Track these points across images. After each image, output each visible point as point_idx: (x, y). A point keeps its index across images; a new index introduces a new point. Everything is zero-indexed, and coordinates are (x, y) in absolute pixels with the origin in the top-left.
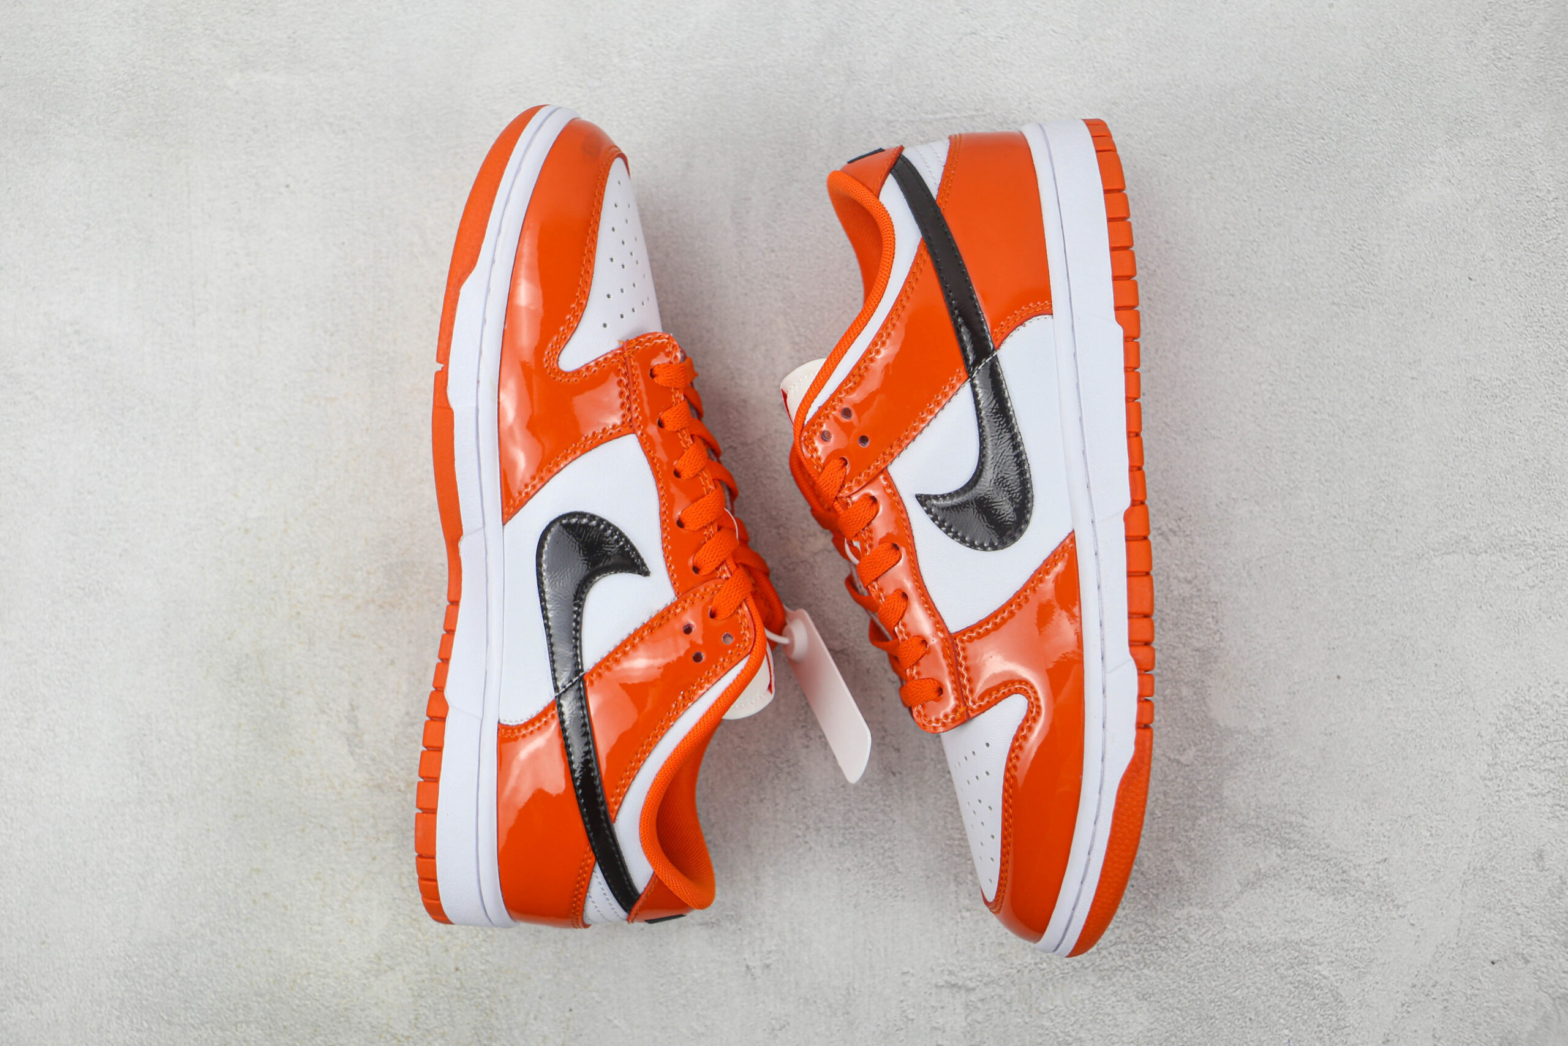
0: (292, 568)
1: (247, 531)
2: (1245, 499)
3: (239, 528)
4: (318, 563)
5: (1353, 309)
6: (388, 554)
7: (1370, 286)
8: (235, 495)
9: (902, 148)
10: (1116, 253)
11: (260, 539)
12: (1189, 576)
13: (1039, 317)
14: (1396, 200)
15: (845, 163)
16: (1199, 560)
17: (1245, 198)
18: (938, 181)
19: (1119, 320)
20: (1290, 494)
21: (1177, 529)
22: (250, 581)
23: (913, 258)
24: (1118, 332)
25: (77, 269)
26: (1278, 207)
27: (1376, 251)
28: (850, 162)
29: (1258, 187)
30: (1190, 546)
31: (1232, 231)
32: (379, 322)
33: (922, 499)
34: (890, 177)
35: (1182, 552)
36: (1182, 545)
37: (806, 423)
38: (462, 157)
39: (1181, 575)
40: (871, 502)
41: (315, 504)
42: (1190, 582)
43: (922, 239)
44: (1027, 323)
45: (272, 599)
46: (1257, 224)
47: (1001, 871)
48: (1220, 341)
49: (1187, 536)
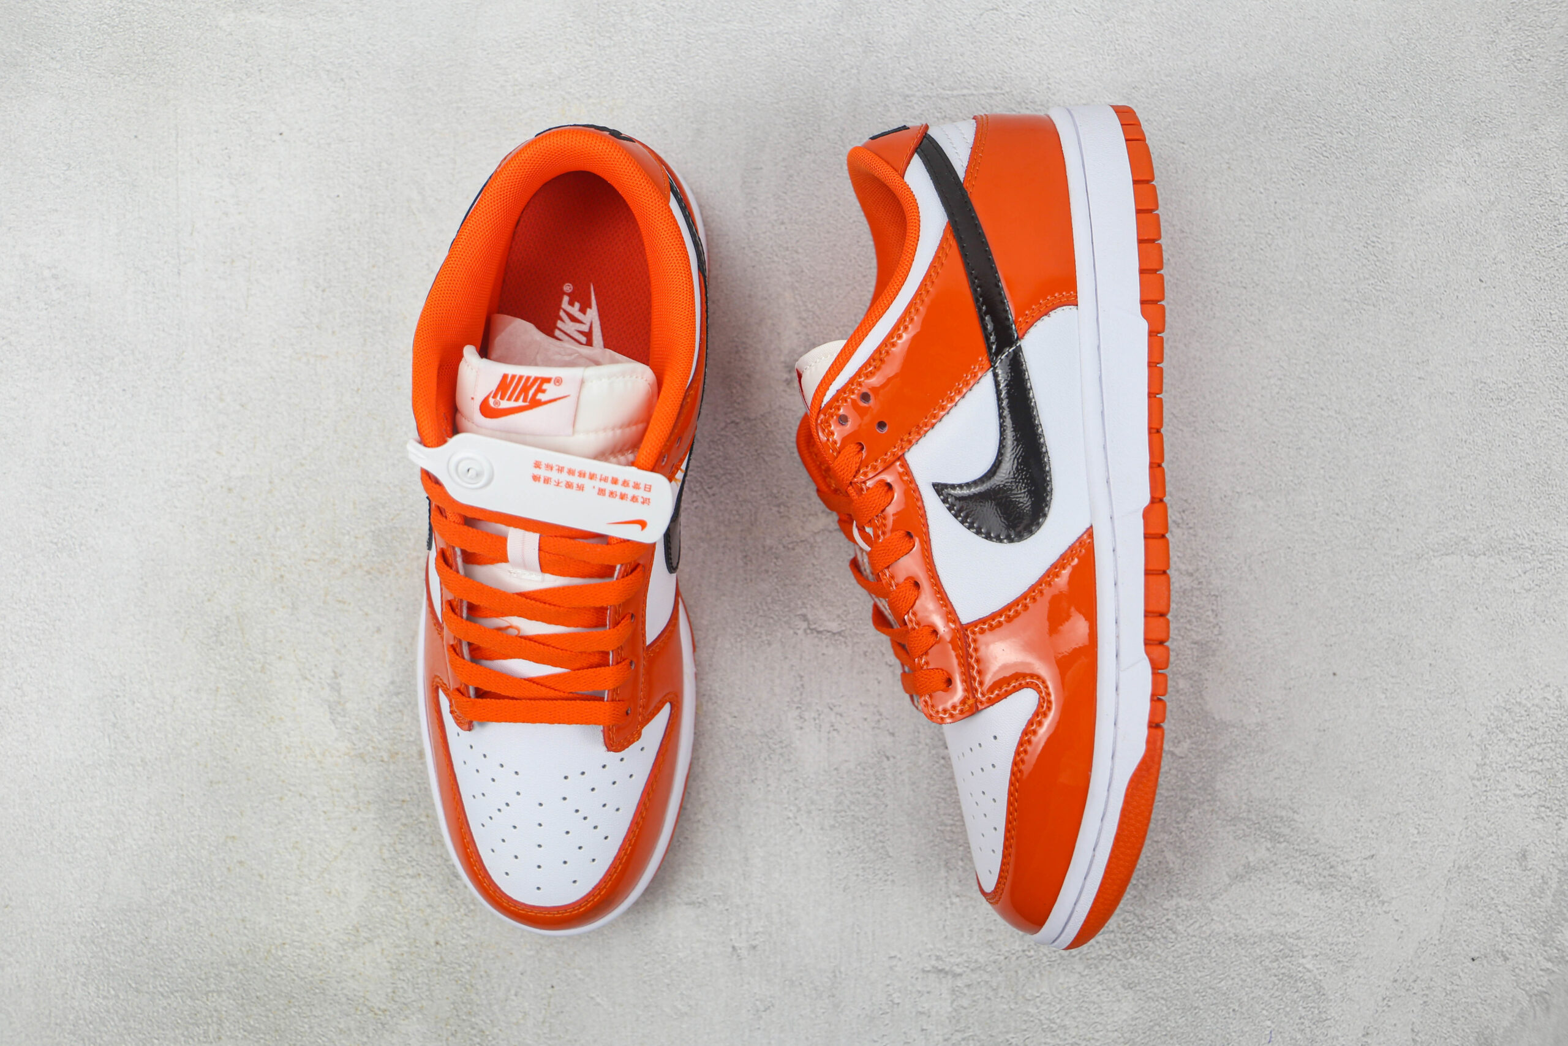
0: (277, 529)
1: (230, 490)
2: (1249, 493)
3: (222, 487)
4: (304, 526)
5: (1365, 306)
6: (376, 519)
7: (1382, 284)
8: (218, 453)
9: (927, 127)
10: (1144, 245)
11: (243, 499)
12: (1191, 569)
13: (1064, 308)
14: (1411, 198)
15: (866, 139)
16: (1201, 553)
17: (1262, 191)
18: (965, 164)
19: (1144, 314)
20: (1294, 490)
21: (1180, 521)
22: (233, 542)
23: (938, 242)
24: (1143, 326)
25: (56, 210)
26: (1294, 201)
27: (1389, 249)
28: (873, 138)
29: (1275, 180)
30: (1193, 538)
31: (1247, 223)
32: (373, 280)
33: (939, 488)
34: (916, 156)
35: (1184, 544)
36: (1185, 537)
37: (823, 405)
38: (464, 112)
39: (1183, 567)
40: (886, 488)
41: (302, 465)
42: (1191, 575)
43: (949, 223)
44: (1052, 313)
45: (255, 561)
46: (1273, 216)
47: (1003, 864)
48: (1231, 333)
49: (1191, 528)
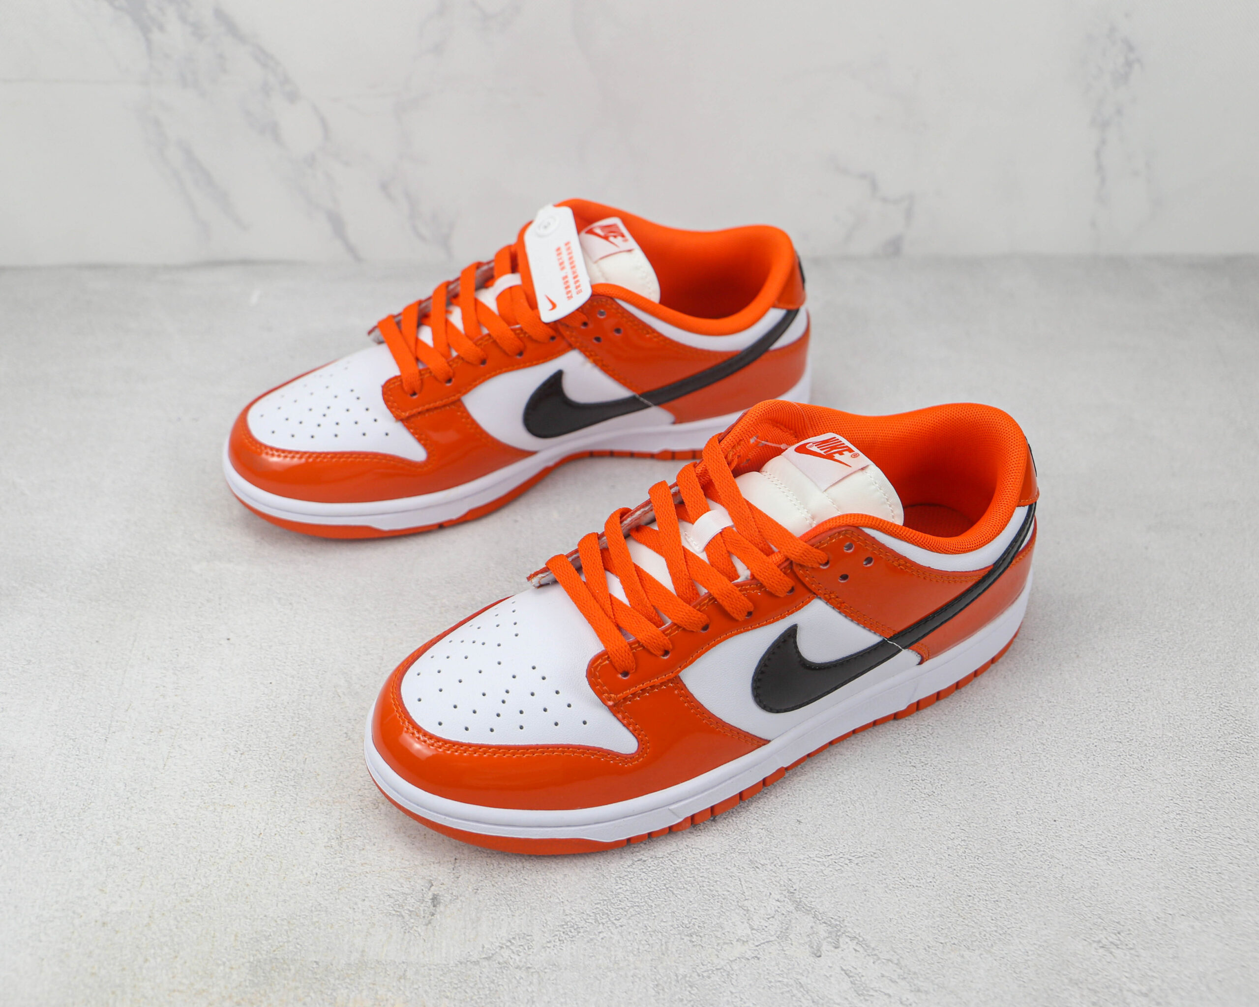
0: (146, 960)
1: (104, 924)
2: (1183, 915)
3: (96, 921)
4: (176, 957)
5: (1238, 755)
6: (257, 950)
7: (1247, 737)
8: (102, 890)
11: (117, 932)
12: (1144, 989)
14: (1248, 675)
16: (1150, 973)
17: (1112, 671)
20: (1228, 911)
21: (1118, 942)
22: (93, 974)
26: (1143, 678)
27: (1243, 711)
29: (1122, 664)
30: (1136, 958)
31: (1106, 695)
32: (292, 745)
35: (1129, 965)
36: (1128, 958)
39: (1135, 988)
41: (187, 901)
42: (1146, 995)
45: (113, 993)
46: (1128, 689)
48: (1118, 777)
49: (1131, 949)
